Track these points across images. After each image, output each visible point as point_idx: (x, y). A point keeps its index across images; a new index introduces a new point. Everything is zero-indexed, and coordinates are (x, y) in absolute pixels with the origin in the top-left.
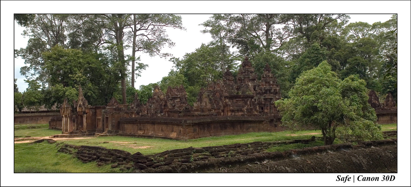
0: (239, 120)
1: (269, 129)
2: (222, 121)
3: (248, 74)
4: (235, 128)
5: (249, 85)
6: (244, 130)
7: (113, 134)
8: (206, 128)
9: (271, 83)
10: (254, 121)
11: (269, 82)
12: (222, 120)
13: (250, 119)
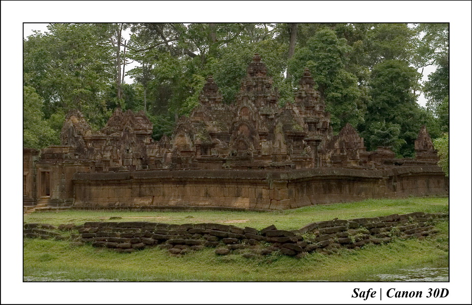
0: (349, 176)
1: (386, 193)
2: (327, 176)
3: (262, 90)
4: (342, 191)
5: (293, 112)
6: (355, 195)
7: (64, 207)
8: (305, 191)
9: (318, 109)
10: (368, 178)
11: (314, 107)
12: (328, 174)
13: (363, 174)
